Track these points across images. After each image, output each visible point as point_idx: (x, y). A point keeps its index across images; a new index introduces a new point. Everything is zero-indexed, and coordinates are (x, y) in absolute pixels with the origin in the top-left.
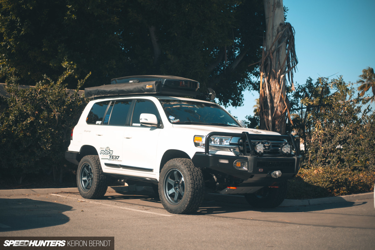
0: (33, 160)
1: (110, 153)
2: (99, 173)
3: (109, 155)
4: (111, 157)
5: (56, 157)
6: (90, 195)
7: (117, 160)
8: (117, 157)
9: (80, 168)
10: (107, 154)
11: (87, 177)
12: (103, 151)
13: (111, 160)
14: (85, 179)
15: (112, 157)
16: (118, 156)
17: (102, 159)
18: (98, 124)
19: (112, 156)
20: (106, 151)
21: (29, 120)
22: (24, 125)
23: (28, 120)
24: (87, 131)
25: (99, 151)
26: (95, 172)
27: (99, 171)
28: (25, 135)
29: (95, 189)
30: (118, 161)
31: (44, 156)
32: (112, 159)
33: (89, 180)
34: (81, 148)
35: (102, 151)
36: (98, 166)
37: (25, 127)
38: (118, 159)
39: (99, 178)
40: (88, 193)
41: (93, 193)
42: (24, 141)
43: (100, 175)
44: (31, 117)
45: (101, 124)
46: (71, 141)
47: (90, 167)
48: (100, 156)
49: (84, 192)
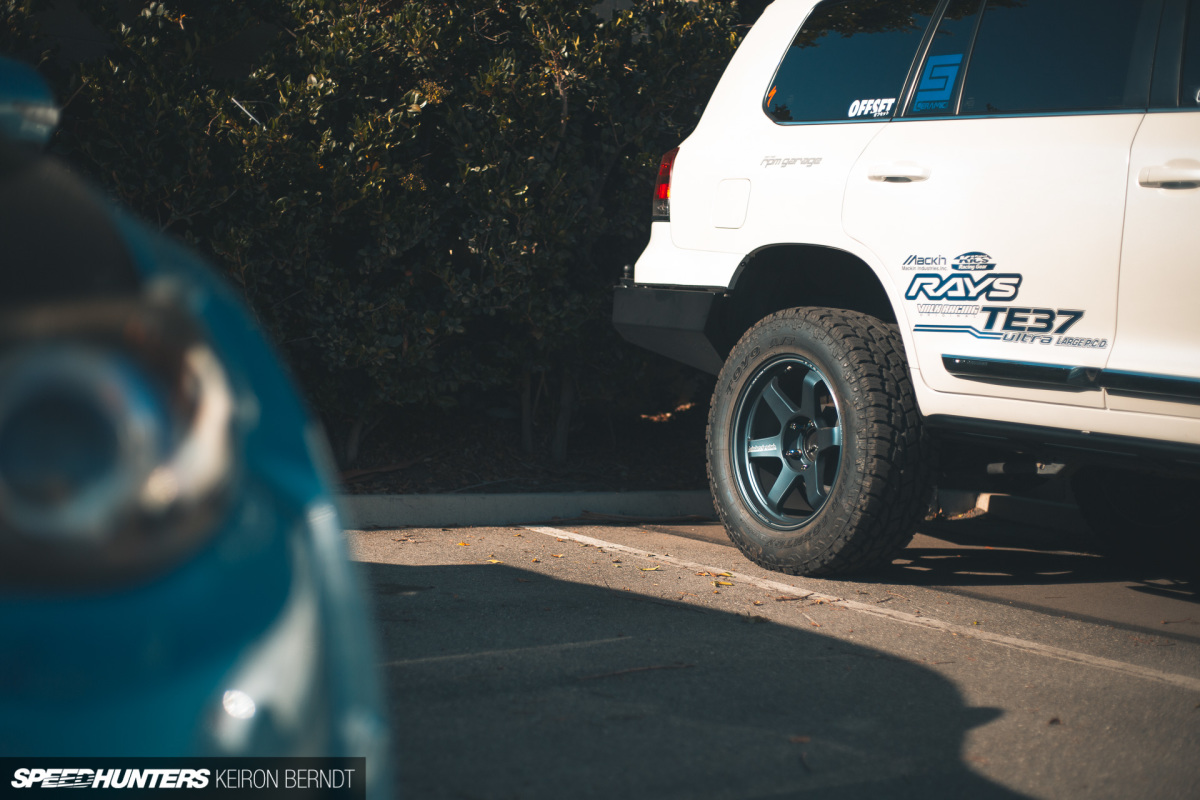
0: (432, 332)
1: (990, 288)
2: (889, 416)
3: (983, 301)
4: (1001, 318)
5: (551, 318)
6: (813, 552)
7: (1056, 337)
8: (1059, 321)
9: (738, 385)
10: (967, 298)
11: (779, 437)
12: (936, 282)
13: (996, 337)
14: (767, 448)
15: (1010, 318)
16: (1061, 312)
17: (920, 328)
18: (868, 117)
19: (1013, 311)
20: (959, 281)
21: (419, 103)
22: (387, 126)
23: (409, 102)
24: (792, 162)
25: (894, 284)
26: (864, 409)
27: (889, 407)
28: (393, 186)
29: (858, 515)
30: (1069, 341)
31: (493, 312)
32: (1010, 333)
33: (797, 457)
34: (743, 263)
35: (919, 281)
36: (881, 376)
37: (392, 141)
38: (1070, 333)
39: (890, 450)
40: (799, 541)
41: (840, 543)
42: (388, 217)
43: (893, 434)
44: (428, 85)
45: (892, 116)
46: (657, 227)
47: (816, 376)
48: (907, 314)
49: (766, 533)
